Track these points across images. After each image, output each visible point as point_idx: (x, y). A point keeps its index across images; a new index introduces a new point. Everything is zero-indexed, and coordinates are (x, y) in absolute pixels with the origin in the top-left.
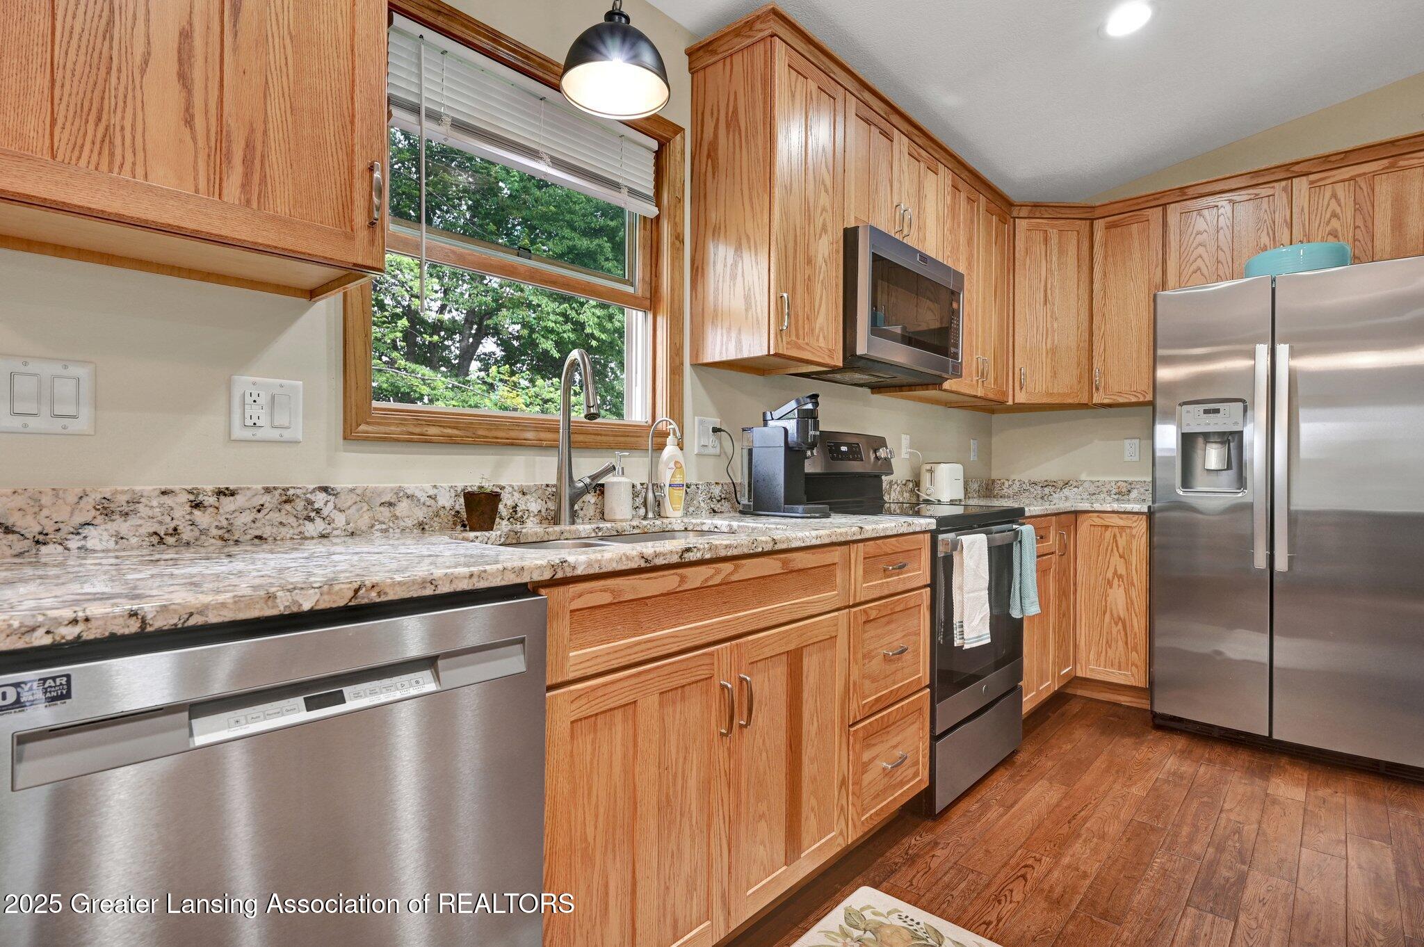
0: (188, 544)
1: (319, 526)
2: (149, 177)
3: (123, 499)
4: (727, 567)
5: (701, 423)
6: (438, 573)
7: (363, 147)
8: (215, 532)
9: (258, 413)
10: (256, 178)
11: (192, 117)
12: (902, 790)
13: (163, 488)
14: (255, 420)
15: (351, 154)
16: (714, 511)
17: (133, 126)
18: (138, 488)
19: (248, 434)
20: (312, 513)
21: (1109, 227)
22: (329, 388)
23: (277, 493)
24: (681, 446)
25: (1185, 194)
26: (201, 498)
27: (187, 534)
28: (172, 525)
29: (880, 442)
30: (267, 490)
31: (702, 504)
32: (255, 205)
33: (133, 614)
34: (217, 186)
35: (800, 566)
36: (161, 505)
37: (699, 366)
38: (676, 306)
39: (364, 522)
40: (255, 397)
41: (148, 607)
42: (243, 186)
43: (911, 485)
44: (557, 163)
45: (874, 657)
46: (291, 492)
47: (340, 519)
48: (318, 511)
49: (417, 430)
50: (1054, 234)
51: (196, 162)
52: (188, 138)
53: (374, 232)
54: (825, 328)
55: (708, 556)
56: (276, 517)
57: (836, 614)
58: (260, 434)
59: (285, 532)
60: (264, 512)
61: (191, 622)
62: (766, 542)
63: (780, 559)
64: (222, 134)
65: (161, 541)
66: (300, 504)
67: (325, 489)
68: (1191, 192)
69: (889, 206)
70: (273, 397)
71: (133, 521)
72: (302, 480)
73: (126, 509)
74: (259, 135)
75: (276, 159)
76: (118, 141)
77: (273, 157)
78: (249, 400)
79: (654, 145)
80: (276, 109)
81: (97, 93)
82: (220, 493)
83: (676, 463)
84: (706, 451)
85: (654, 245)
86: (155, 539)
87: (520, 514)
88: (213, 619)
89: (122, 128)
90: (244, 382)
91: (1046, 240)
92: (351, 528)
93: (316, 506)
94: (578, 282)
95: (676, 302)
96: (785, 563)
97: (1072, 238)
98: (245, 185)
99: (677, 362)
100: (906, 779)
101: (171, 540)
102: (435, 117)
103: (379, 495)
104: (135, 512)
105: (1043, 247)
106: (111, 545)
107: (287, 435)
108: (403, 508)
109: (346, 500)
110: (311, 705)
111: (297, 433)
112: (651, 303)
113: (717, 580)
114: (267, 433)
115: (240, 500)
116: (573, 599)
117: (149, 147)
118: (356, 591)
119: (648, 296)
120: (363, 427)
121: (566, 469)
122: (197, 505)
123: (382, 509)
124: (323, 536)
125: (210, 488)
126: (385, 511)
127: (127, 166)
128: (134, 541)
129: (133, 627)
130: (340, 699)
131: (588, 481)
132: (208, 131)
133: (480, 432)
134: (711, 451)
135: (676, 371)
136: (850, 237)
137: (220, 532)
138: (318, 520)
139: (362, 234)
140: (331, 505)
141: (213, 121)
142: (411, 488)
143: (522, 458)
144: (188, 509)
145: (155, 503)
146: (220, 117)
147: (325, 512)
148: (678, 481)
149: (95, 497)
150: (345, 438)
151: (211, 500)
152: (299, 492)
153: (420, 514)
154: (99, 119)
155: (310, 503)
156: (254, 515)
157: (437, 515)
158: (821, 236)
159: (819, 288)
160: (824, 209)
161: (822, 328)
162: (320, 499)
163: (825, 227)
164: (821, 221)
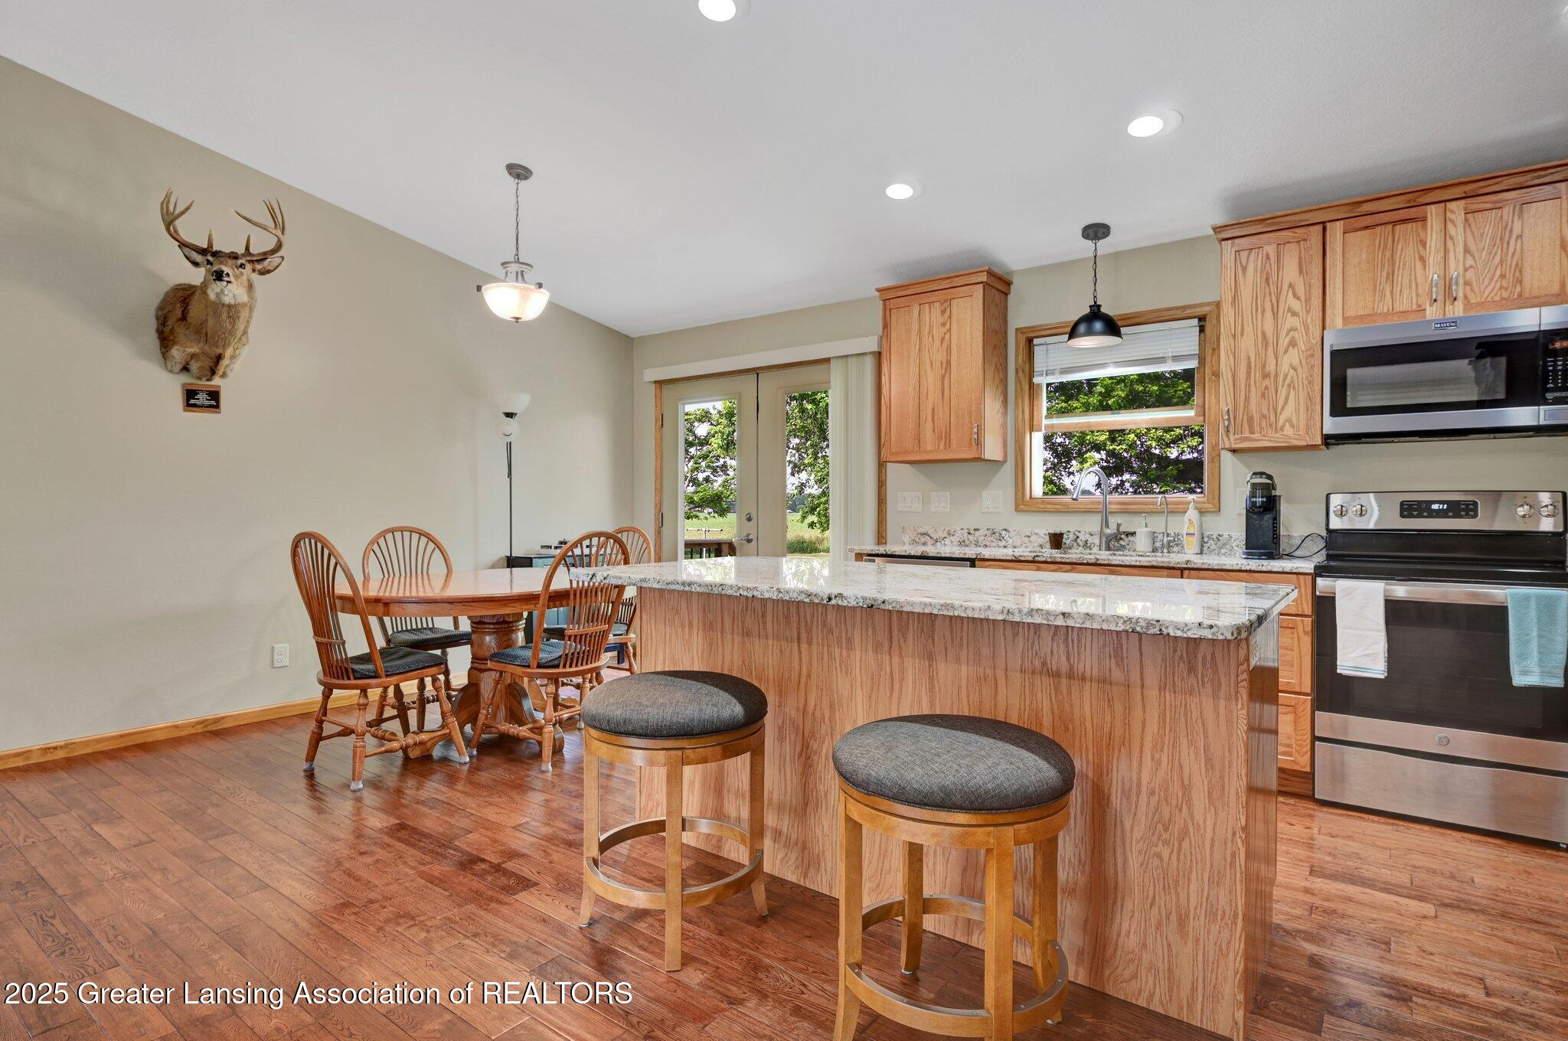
1: (1003, 543)
3: (953, 530)
8: (973, 542)
9: (989, 503)
13: (962, 527)
14: (988, 505)
18: (956, 527)
19: (984, 510)
20: (1002, 538)
22: (1009, 495)
23: (991, 531)
26: (970, 531)
27: (967, 543)
28: (963, 539)
30: (988, 530)
31: (1236, 548)
36: (961, 532)
39: (1018, 544)
40: (988, 497)
46: (996, 530)
47: (1010, 541)
49: (1042, 507)
54: (1293, 419)
56: (990, 539)
58: (988, 510)
59: (993, 544)
60: (987, 537)
66: (997, 535)
67: (1005, 530)
70: (994, 498)
71: (955, 537)
72: (1000, 526)
73: (953, 534)
78: (986, 499)
82: (975, 530)
83: (1189, 520)
90: (984, 493)
92: (1014, 544)
93: (1003, 536)
103: (1025, 533)
107: (996, 510)
108: (1034, 538)
109: (1014, 534)
111: (1001, 509)
114: (990, 509)
115: (980, 532)
120: (1022, 508)
121: (1104, 524)
122: (969, 533)
123: (1025, 538)
124: (1005, 547)
125: (973, 528)
126: (1027, 539)
137: (975, 543)
138: (1003, 541)
140: (1007, 536)
144: (967, 534)
147: (1006, 538)
148: (1191, 531)
149: (948, 529)
150: (1015, 510)
152: (998, 530)
153: (1041, 541)
155: (1001, 534)
156: (984, 537)
158: (1286, 351)
159: (1283, 392)
160: (1293, 329)
161: (1289, 420)
162: (1004, 533)
163: (1293, 343)
164: (1287, 340)
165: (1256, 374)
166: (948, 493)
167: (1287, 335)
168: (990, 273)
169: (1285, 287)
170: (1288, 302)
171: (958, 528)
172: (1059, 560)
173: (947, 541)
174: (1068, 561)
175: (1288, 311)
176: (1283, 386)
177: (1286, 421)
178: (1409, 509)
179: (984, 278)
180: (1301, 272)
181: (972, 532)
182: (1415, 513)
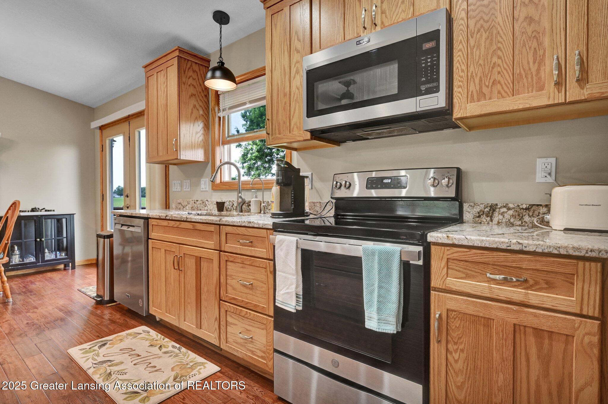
1: (206, 208)
9: (203, 186)
12: (252, 356)
27: (194, 208)
35: (199, 229)
45: (233, 279)
56: (202, 206)
57: (213, 251)
62: (184, 218)
63: (192, 224)
66: (204, 203)
67: (207, 200)
70: (205, 182)
78: (202, 183)
96: (194, 226)
100: (255, 353)
102: (225, 109)
111: (207, 189)
113: (175, 226)
114: (204, 189)
120: (214, 187)
150: (212, 190)
159: (293, 106)
162: (207, 202)
164: (295, 70)
165: (281, 95)
166: (189, 181)
167: (295, 66)
168: (181, 50)
169: (294, 34)
170: (295, 44)
171: (191, 200)
173: (187, 207)
175: (295, 50)
176: (293, 102)
177: (295, 124)
178: (372, 183)
179: (177, 53)
181: (196, 202)
182: (374, 186)
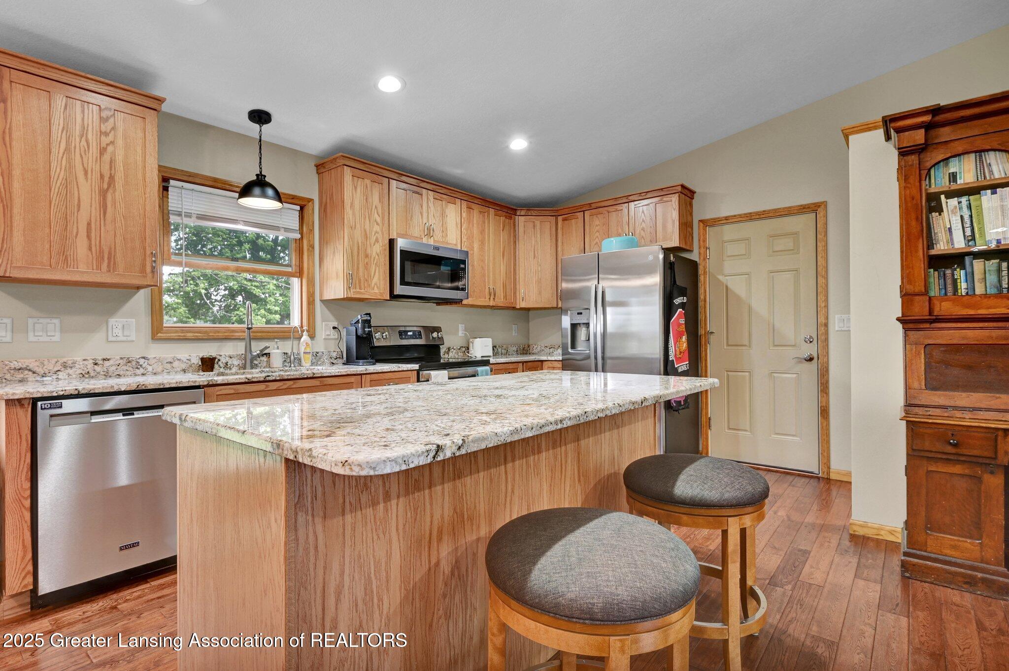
0: (93, 377)
1: (142, 371)
2: (79, 267)
3: (70, 362)
4: (291, 383)
5: (326, 325)
6: (165, 382)
7: (149, 246)
8: (102, 373)
9: (118, 331)
10: (112, 263)
11: (91, 248)
13: (84, 358)
14: (117, 334)
15: (145, 249)
16: (333, 363)
17: (74, 254)
18: (75, 359)
19: (114, 339)
20: (138, 366)
21: (564, 220)
22: (146, 322)
23: (125, 359)
24: (312, 337)
25: (591, 206)
26: (97, 361)
27: (92, 374)
28: (87, 371)
29: (438, 329)
30: (121, 358)
32: (112, 271)
33: (76, 389)
34: (99, 268)
35: (331, 383)
36: (83, 364)
37: (324, 302)
38: (310, 276)
39: (160, 369)
40: (117, 326)
41: (80, 388)
42: (108, 266)
43: (464, 349)
44: (246, 223)
46: (130, 359)
47: (150, 369)
48: (141, 366)
49: (182, 335)
50: (538, 223)
51: (92, 261)
52: (90, 254)
53: (154, 274)
54: (378, 283)
55: (278, 378)
56: (125, 368)
58: (119, 339)
59: (129, 373)
60: (120, 366)
61: (91, 392)
64: (101, 251)
65: (83, 376)
66: (134, 363)
67: (144, 358)
68: (593, 206)
69: (421, 223)
70: (124, 325)
71: (74, 369)
72: (135, 355)
73: (71, 366)
74: (113, 249)
75: (119, 255)
76: (69, 259)
77: (118, 255)
78: (114, 327)
79: (298, 208)
80: (119, 240)
81: (63, 246)
82: (104, 360)
83: (306, 343)
84: (329, 337)
85: (301, 249)
86: (81, 376)
87: (229, 366)
88: (97, 391)
89: (70, 255)
90: (112, 321)
91: (534, 226)
92: (154, 371)
93: (140, 364)
94: (260, 269)
95: (310, 274)
97: (547, 225)
98: (109, 266)
99: (311, 300)
101: (87, 376)
102: (189, 215)
103: (166, 360)
104: (75, 366)
105: (533, 230)
106: (67, 377)
107: (129, 339)
108: (176, 364)
109: (153, 361)
110: (124, 415)
111: (133, 338)
112: (300, 274)
114: (122, 338)
115: (111, 362)
116: (218, 391)
117: (78, 259)
118: (138, 386)
119: (298, 271)
120: (159, 335)
121: (248, 349)
122: (96, 364)
123: (167, 364)
124: (143, 374)
125: (100, 358)
126: (169, 365)
127: (72, 266)
128: (74, 376)
129: (76, 392)
130: (133, 414)
131: (258, 352)
132: (96, 251)
133: (211, 334)
134: (332, 337)
135: (311, 303)
136: (392, 243)
137: (104, 373)
138: (141, 369)
139: (150, 275)
140: (146, 363)
141: (98, 247)
142: (179, 356)
143: (231, 343)
144: (92, 365)
145: (81, 363)
146: (100, 246)
147: (144, 366)
148: (308, 350)
149: (61, 361)
150: (152, 339)
151: (101, 362)
152: (134, 359)
153: (184, 366)
154: (64, 254)
155: (138, 362)
156: (117, 367)
157: (191, 366)
158: (374, 245)
159: (373, 267)
160: (376, 232)
161: (376, 284)
162: (142, 361)
163: (377, 240)
164: (375, 238)
165: (362, 255)
166: (55, 320)
167: (375, 234)
169: (374, 207)
171: (79, 360)
172: (286, 377)
173: (61, 375)
174: (292, 377)
175: (375, 221)
176: (373, 264)
180: (380, 201)
182: (404, 337)
